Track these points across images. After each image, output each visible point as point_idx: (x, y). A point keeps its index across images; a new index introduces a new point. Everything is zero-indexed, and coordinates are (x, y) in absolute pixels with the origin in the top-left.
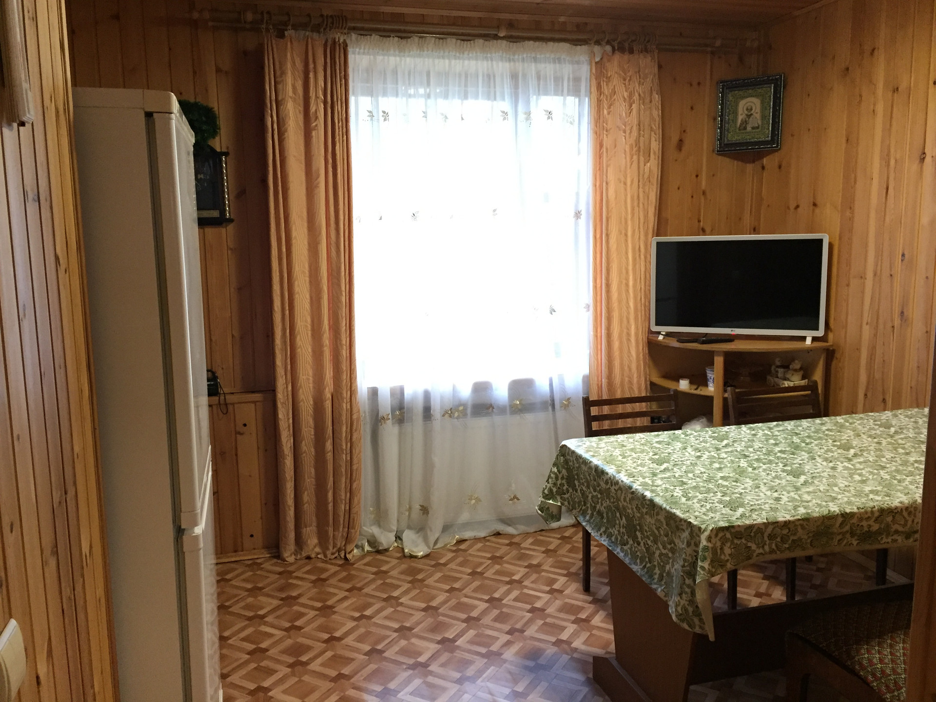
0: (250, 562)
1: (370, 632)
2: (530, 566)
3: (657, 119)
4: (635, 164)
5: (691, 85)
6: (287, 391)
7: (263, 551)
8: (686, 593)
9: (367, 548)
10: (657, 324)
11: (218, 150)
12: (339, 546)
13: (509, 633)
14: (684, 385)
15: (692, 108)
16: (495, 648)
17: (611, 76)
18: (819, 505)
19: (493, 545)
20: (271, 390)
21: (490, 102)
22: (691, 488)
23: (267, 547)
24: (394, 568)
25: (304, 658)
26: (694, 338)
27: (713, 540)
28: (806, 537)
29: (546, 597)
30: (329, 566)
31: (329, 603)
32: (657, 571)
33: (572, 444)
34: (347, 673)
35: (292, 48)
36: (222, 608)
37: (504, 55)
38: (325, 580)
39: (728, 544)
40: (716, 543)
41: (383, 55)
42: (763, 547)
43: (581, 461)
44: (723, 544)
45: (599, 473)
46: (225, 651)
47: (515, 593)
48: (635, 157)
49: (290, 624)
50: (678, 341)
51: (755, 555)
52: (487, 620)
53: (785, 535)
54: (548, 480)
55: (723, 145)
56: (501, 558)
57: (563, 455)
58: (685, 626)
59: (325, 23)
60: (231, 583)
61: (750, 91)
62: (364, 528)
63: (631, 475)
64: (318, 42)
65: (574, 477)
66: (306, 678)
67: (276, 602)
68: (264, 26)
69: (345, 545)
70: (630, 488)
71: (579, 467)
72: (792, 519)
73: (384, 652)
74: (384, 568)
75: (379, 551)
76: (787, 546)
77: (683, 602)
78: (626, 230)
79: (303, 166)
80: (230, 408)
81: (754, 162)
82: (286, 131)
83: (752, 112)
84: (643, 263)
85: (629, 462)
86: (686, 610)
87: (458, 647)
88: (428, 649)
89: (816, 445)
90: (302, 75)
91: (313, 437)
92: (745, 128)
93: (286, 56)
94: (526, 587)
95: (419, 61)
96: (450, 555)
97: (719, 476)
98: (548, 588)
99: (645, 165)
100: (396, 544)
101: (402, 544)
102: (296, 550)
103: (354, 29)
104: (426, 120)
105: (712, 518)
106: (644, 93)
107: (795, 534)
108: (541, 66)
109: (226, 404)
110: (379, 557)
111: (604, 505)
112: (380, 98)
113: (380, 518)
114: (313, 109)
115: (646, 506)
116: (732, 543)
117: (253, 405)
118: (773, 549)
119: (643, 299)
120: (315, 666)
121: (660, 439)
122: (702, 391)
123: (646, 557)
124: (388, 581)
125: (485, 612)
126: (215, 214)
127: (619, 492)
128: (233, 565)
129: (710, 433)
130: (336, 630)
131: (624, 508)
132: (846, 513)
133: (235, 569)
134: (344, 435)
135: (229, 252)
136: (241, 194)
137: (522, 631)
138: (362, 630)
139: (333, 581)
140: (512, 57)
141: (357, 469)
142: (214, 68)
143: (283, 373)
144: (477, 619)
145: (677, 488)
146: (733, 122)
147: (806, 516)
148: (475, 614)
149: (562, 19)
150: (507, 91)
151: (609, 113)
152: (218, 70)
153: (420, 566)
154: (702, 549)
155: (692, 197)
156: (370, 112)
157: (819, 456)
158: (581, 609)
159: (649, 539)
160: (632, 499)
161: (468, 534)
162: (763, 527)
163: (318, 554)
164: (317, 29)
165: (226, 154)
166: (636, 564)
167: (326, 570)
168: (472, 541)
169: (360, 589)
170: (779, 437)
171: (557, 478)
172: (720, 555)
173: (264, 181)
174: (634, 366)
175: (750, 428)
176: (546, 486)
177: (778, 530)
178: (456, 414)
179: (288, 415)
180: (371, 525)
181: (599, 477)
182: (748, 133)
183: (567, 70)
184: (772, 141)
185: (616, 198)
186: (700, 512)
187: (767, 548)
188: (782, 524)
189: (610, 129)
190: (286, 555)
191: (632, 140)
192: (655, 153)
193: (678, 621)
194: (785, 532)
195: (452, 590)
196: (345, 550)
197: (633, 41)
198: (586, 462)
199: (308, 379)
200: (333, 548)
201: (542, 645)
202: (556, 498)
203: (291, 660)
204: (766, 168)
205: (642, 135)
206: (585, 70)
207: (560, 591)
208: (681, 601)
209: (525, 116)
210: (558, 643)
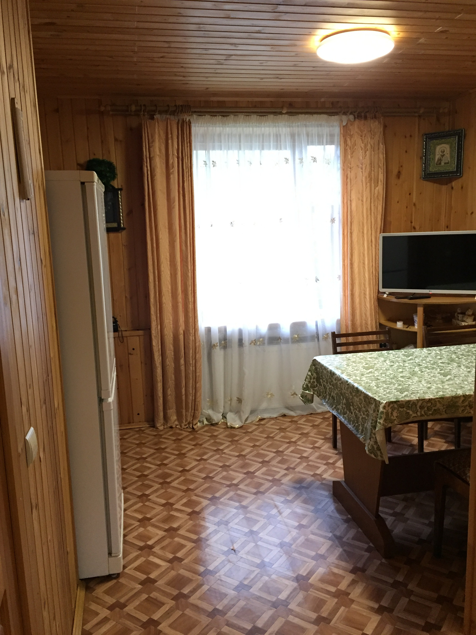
0: (137, 429)
1: (206, 468)
2: (302, 434)
3: (382, 160)
4: (368, 188)
5: (406, 137)
6: (158, 329)
7: (145, 423)
8: (373, 438)
9: (206, 422)
10: (383, 288)
11: (116, 187)
12: (189, 421)
13: (286, 469)
14: (400, 325)
15: (406, 152)
16: (277, 477)
17: (353, 134)
18: (452, 391)
19: (281, 422)
20: (148, 329)
21: (277, 151)
22: (381, 382)
23: (147, 421)
24: (221, 434)
25: (168, 480)
26: (406, 296)
27: (387, 408)
28: (442, 408)
29: (310, 451)
30: (183, 432)
31: (183, 452)
32: (361, 428)
33: (319, 359)
34: (192, 488)
35: (158, 126)
36: (123, 453)
37: (286, 124)
38: (181, 440)
39: (396, 411)
40: (388, 410)
41: (212, 127)
42: (416, 413)
43: (323, 368)
44: (393, 410)
45: (332, 374)
46: (124, 476)
47: (292, 449)
48: (368, 184)
49: (161, 463)
50: (395, 298)
51: (411, 417)
52: (274, 462)
53: (429, 406)
54: (306, 379)
55: (426, 174)
56: (285, 429)
57: (314, 365)
58: (373, 456)
59: (178, 110)
60: (127, 440)
61: (443, 140)
62: (204, 410)
63: (349, 375)
64: (173, 121)
65: (320, 378)
66: (169, 490)
67: (152, 451)
68: (142, 113)
69: (192, 420)
70: (347, 382)
71: (322, 372)
72: (433, 397)
73: (213, 478)
74: (215, 434)
75: (212, 424)
76: (431, 413)
77: (371, 443)
78: (363, 230)
79: (165, 196)
80: (125, 339)
81: (447, 184)
82: (155, 175)
83: (445, 153)
84: (374, 250)
85: (350, 368)
86: (373, 447)
87: (256, 476)
88: (238, 477)
89: (464, 359)
90: (164, 142)
91: (173, 356)
92: (440, 164)
93: (155, 131)
94: (299, 445)
95: (234, 129)
96: (255, 427)
97: (400, 376)
98: (312, 446)
99: (375, 189)
100: (223, 421)
101: (226, 420)
102: (164, 423)
103: (195, 112)
104: (239, 165)
105: (388, 397)
106: (374, 144)
107: (435, 406)
108: (310, 129)
109: (123, 337)
110: (212, 427)
111: (335, 392)
112: (211, 151)
113: (213, 405)
114: (171, 161)
115: (355, 392)
116: (398, 410)
117: (138, 337)
118: (423, 414)
119: (374, 272)
120: (174, 484)
121: (372, 356)
122: (411, 329)
123: (355, 420)
124: (217, 440)
125: (273, 458)
126: (115, 225)
127: (342, 384)
128: (128, 431)
129: (403, 352)
130: (187, 466)
131: (345, 393)
132: (466, 395)
133: (129, 433)
134: (191, 355)
135: (123, 247)
136: (130, 213)
137: (294, 469)
138: (201, 466)
139: (185, 440)
140: (291, 125)
141: (199, 376)
142: (113, 140)
143: (155, 319)
144: (268, 462)
145: (374, 382)
146: (433, 160)
147: (442, 396)
148: (267, 459)
149: (323, 100)
150: (288, 144)
151: (351, 157)
152: (116, 140)
153: (237, 433)
154: (380, 413)
155: (407, 207)
156: (205, 162)
157: (464, 365)
158: (329, 457)
159: (357, 410)
160: (348, 388)
161: (266, 416)
162: (416, 402)
163: (177, 425)
164: (173, 113)
165: (121, 190)
166: (350, 424)
167: (182, 434)
168: (268, 420)
169: (201, 445)
170: (444, 355)
171: (311, 379)
172: (391, 416)
173: (143, 205)
174: (368, 314)
175: (428, 350)
176: (305, 383)
177: (425, 404)
178: (258, 343)
179: (158, 343)
180: (208, 409)
181: (332, 377)
182: (442, 166)
183: (326, 130)
184: (457, 172)
185: (357, 210)
186: (382, 394)
187: (419, 414)
188: (427, 400)
189: (353, 167)
190: (158, 425)
191: (366, 174)
192: (381, 181)
193: (369, 453)
194: (429, 405)
195: (254, 446)
196: (192, 423)
197: (367, 112)
198: (325, 368)
199: (170, 322)
200: (186, 422)
201: (304, 476)
202: (310, 390)
203: (161, 481)
204: (454, 188)
205: (373, 170)
206: (337, 130)
207: (319, 448)
208: (371, 442)
209: (299, 161)
210: (314, 475)
